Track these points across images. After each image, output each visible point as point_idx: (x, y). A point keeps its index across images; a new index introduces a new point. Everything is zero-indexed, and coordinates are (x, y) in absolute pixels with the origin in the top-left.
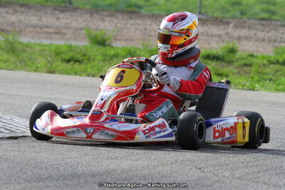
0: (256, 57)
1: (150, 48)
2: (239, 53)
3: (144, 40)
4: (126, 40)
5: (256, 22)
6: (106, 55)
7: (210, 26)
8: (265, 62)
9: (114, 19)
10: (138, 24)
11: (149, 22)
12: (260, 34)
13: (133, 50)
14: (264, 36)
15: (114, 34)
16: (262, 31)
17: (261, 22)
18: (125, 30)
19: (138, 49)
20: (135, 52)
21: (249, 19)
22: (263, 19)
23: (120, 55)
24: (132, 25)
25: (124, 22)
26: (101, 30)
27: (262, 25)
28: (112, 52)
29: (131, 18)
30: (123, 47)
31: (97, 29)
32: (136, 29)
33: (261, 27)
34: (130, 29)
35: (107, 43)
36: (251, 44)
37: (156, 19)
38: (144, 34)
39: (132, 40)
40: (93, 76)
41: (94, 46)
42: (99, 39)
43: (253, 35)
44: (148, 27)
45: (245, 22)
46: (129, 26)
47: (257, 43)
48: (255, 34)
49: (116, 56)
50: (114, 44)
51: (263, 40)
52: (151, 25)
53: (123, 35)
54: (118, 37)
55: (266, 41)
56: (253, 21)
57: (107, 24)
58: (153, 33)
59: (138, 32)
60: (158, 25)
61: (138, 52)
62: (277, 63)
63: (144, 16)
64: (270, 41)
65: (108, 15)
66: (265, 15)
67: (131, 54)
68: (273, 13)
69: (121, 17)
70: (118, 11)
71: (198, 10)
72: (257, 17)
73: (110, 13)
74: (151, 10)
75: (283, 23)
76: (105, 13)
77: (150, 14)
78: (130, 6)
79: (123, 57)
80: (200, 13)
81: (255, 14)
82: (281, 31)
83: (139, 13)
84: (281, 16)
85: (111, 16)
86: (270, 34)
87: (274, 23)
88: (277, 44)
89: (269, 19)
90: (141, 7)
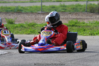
1: (28, 24)
3: (24, 21)
4: (18, 22)
5: (61, 13)
6: (14, 27)
7: (45, 15)
9: (13, 15)
10: (22, 16)
13: (22, 25)
14: (64, 17)
15: (14, 20)
16: (63, 16)
17: (62, 13)
18: (18, 18)
19: (24, 24)
20: (23, 26)
22: (62, 12)
24: (20, 16)
25: (17, 16)
26: (10, 19)
27: (62, 14)
28: (15, 26)
29: (19, 14)
30: (19, 24)
31: (9, 19)
32: (21, 18)
34: (19, 18)
35: (13, 23)
37: (27, 14)
38: (24, 19)
39: (21, 21)
41: (9, 24)
44: (25, 17)
46: (19, 17)
49: (17, 27)
50: (16, 23)
52: (26, 16)
53: (17, 20)
54: (16, 21)
55: (64, 19)
56: (59, 13)
57: (11, 17)
58: (27, 19)
59: (22, 19)
60: (28, 16)
61: (24, 25)
62: (70, 26)
63: (23, 13)
64: (66, 19)
65: (11, 14)
66: (63, 11)
67: (22, 26)
68: (66, 10)
69: (16, 14)
70: (15, 12)
71: (41, 10)
72: (60, 11)
73: (12, 13)
74: (25, 11)
75: (69, 13)
76: (10, 13)
77: (25, 12)
78: (19, 10)
79: (19, 27)
80: (42, 11)
81: (60, 10)
82: (69, 15)
83: (22, 12)
84: (68, 11)
85: (12, 14)
86: (65, 17)
87: (66, 13)
88: (68, 20)
89: (65, 12)
90: (22, 11)
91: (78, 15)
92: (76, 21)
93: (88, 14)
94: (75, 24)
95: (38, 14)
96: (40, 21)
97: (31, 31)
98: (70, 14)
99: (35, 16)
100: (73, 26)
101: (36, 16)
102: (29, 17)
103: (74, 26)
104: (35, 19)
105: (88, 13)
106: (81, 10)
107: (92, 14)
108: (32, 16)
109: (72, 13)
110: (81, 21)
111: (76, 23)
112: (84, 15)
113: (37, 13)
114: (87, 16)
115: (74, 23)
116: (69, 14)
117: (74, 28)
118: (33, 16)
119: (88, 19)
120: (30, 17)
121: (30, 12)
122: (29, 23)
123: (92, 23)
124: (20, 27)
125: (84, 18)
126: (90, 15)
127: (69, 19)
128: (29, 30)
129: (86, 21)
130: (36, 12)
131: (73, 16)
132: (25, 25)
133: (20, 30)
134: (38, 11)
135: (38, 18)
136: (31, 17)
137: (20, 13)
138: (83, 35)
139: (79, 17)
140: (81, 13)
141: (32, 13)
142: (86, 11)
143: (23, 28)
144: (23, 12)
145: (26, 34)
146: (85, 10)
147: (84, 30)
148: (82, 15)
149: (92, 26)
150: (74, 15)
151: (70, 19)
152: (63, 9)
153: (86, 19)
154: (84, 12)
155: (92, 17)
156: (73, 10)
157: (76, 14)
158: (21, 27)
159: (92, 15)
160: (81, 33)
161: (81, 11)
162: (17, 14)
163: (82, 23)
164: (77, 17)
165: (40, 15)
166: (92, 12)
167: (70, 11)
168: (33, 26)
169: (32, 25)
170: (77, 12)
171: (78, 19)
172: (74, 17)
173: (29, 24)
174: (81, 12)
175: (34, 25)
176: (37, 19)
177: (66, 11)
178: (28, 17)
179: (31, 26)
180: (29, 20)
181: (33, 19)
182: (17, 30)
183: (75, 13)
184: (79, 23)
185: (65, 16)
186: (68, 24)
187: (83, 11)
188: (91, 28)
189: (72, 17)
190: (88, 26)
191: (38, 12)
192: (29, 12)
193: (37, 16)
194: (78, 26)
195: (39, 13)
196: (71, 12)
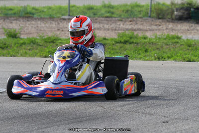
0: (107, 40)
1: (44, 38)
2: (97, 38)
3: (38, 33)
4: (27, 34)
5: (103, 19)
6: (18, 43)
8: (114, 42)
9: (18, 22)
10: (33, 24)
11: (39, 22)
12: (106, 26)
13: (33, 39)
14: (109, 27)
15: (20, 31)
16: (107, 24)
17: (106, 19)
18: (26, 28)
19: (37, 39)
20: (35, 41)
21: (99, 17)
22: (107, 17)
23: (27, 43)
24: (29, 24)
25: (24, 23)
26: (11, 29)
27: (107, 20)
28: (22, 41)
29: (28, 21)
30: (28, 38)
31: (9, 28)
32: (32, 27)
33: (106, 22)
34: (28, 27)
35: (17, 36)
36: (101, 32)
37: (43, 20)
38: (37, 30)
39: (31, 34)
40: (14, 56)
42: (12, 34)
43: (102, 27)
44: (39, 25)
45: (96, 19)
46: (27, 25)
47: (105, 31)
48: (103, 26)
49: (24, 43)
50: (22, 36)
51: (108, 30)
52: (41, 24)
53: (24, 31)
54: (22, 33)
55: (110, 30)
56: (101, 18)
57: (14, 25)
58: (42, 29)
59: (33, 29)
60: (45, 24)
61: (37, 41)
62: (121, 42)
63: (36, 19)
64: (112, 30)
65: (14, 20)
66: (108, 15)
67: (33, 42)
68: (113, 13)
69: (22, 21)
70: (20, 17)
71: (68, 13)
72: (103, 16)
73: (15, 18)
74: (40, 15)
75: (119, 18)
76: (12, 19)
77: (39, 17)
78: (27, 13)
79: (28, 44)
80: (69, 15)
81: (102, 14)
82: (118, 24)
83: (33, 17)
84: (117, 15)
85: (16, 20)
86: (112, 26)
87: (114, 19)
88: (117, 32)
89: (111, 17)
90: (33, 14)
91: (134, 22)
92: (131, 34)
93: (153, 21)
94: (129, 39)
95: (63, 21)
96: (66, 33)
97: (49, 52)
98: (121, 22)
99: (56, 23)
100: (125, 42)
101: (59, 24)
102: (46, 27)
103: (127, 43)
104: (56, 29)
105: (153, 19)
106: (140, 14)
107: (161, 20)
108: (52, 24)
109: (124, 20)
110: (141, 35)
111: (131, 38)
112: (145, 24)
113: (61, 19)
114: (152, 25)
115: (128, 37)
116: (119, 20)
117: (127, 46)
118: (54, 25)
119: (153, 30)
120: (47, 25)
121: (48, 17)
122: (46, 37)
123: (159, 38)
124: (30, 44)
125: (145, 28)
126: (157, 24)
127: (118, 30)
128: (45, 49)
129: (149, 34)
130: (59, 17)
131: (125, 24)
132: (39, 41)
133: (29, 50)
134: (63, 15)
135: (61, 28)
136: (51, 26)
137: (29, 19)
138: (144, 60)
139: (136, 27)
140: (140, 20)
141: (52, 18)
142: (150, 17)
143: (35, 46)
144: (35, 16)
145: (41, 56)
146: (148, 13)
147: (146, 51)
148: (142, 22)
149: (159, 43)
150: (127, 23)
151: (121, 30)
152: (109, 12)
153: (150, 30)
154: (146, 18)
155: (160, 27)
156: (126, 15)
157: (131, 21)
158: (32, 44)
159: (160, 24)
160: (140, 56)
161: (140, 16)
162: (25, 20)
163: (142, 38)
164: (133, 27)
165: (66, 22)
166: (160, 18)
167: (120, 16)
168: (53, 42)
169: (52, 40)
170: (134, 17)
171: (135, 30)
172: (128, 26)
173: (47, 39)
174: (140, 18)
175: (55, 41)
176: (61, 30)
177: (114, 16)
178: (43, 25)
179: (50, 42)
180: (45, 31)
181: (54, 30)
182: (24, 49)
183: (130, 19)
184: (136, 37)
185: (111, 24)
186: (116, 39)
187: (144, 16)
188: (158, 47)
189: (124, 27)
190: (152, 43)
191: (63, 17)
192: (46, 16)
193: (61, 24)
194: (136, 43)
195: (64, 19)
196: (123, 17)
